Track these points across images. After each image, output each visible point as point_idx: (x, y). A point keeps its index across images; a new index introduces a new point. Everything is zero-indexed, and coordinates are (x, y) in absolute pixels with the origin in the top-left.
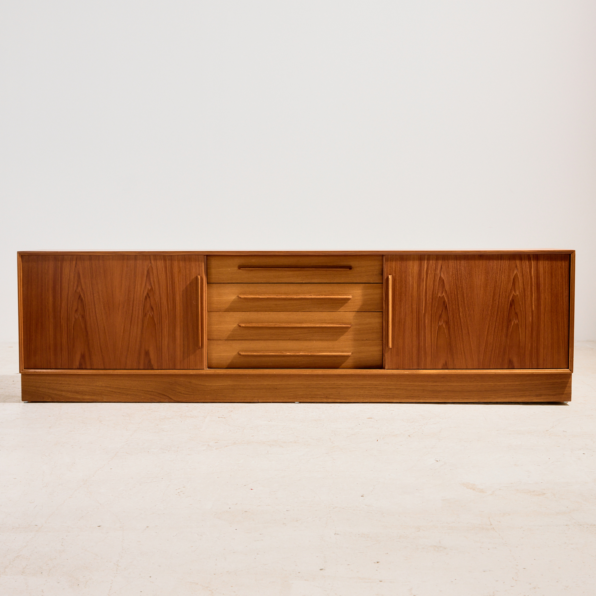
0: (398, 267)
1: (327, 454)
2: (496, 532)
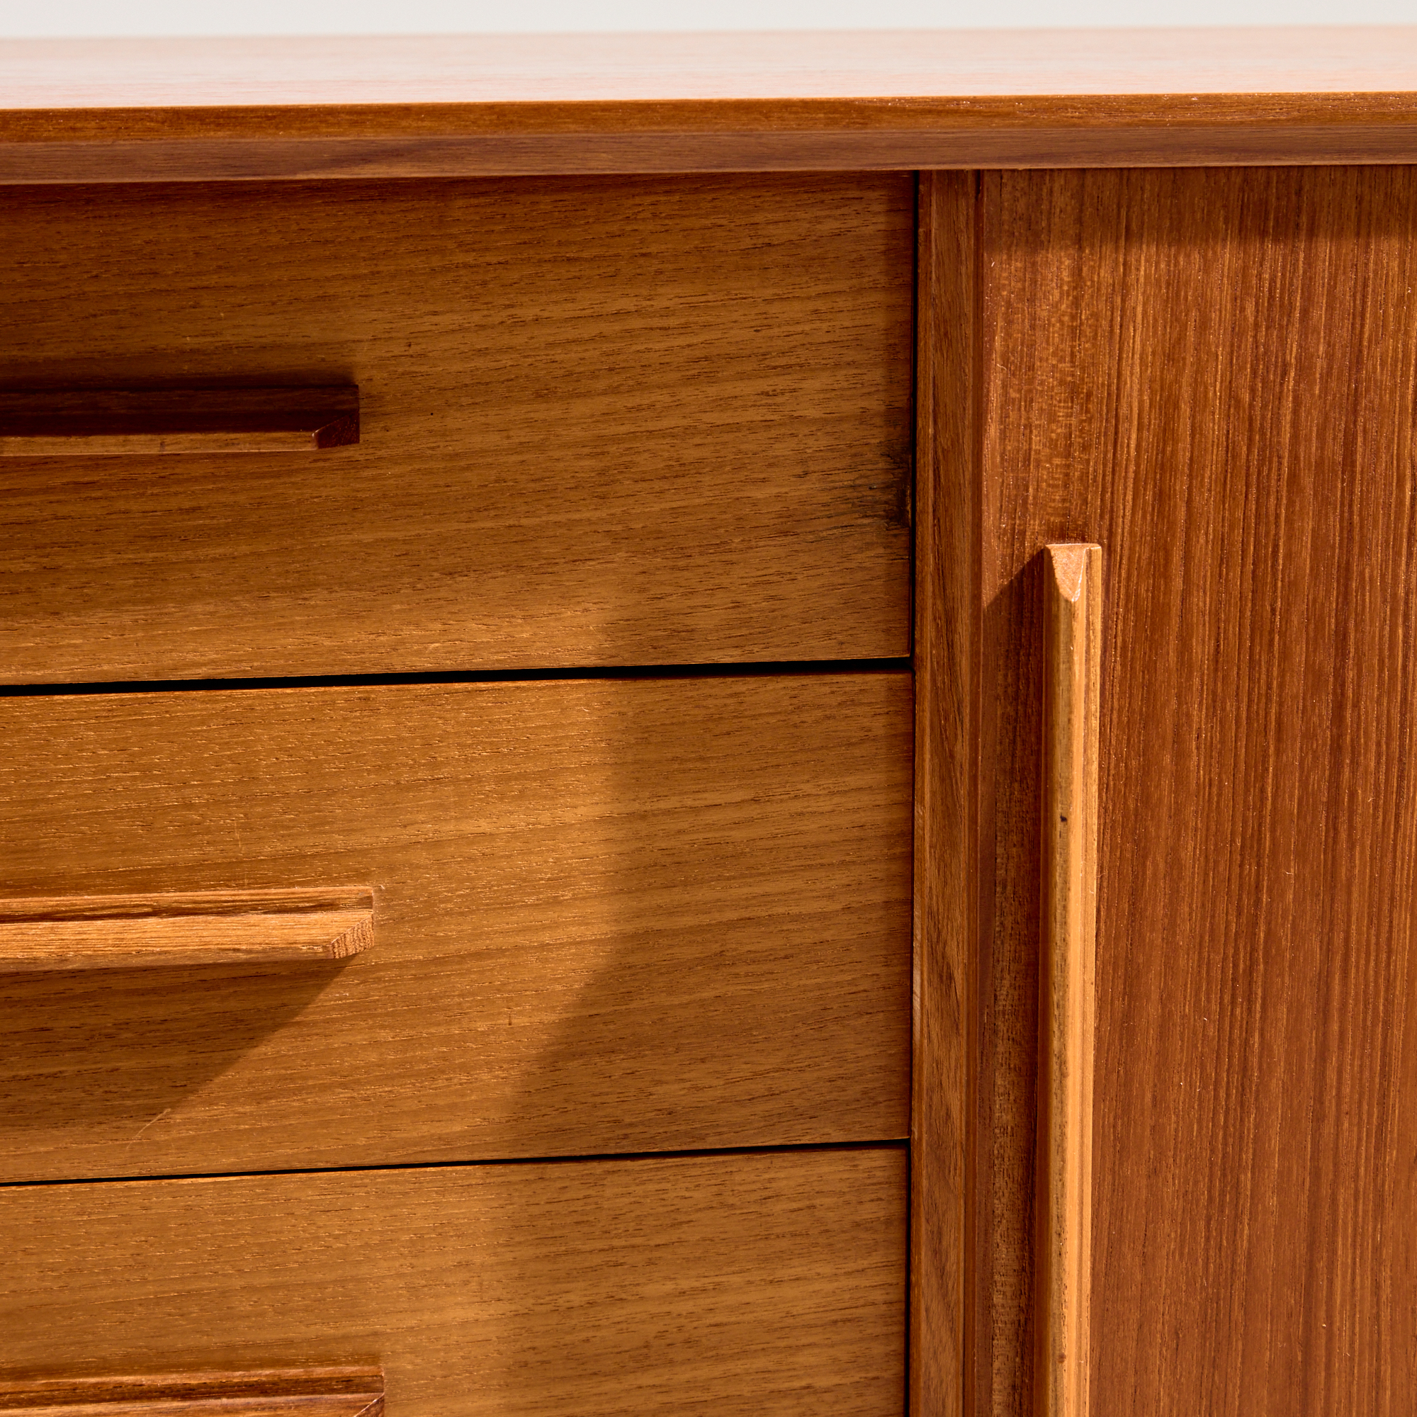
0: (1216, 391)
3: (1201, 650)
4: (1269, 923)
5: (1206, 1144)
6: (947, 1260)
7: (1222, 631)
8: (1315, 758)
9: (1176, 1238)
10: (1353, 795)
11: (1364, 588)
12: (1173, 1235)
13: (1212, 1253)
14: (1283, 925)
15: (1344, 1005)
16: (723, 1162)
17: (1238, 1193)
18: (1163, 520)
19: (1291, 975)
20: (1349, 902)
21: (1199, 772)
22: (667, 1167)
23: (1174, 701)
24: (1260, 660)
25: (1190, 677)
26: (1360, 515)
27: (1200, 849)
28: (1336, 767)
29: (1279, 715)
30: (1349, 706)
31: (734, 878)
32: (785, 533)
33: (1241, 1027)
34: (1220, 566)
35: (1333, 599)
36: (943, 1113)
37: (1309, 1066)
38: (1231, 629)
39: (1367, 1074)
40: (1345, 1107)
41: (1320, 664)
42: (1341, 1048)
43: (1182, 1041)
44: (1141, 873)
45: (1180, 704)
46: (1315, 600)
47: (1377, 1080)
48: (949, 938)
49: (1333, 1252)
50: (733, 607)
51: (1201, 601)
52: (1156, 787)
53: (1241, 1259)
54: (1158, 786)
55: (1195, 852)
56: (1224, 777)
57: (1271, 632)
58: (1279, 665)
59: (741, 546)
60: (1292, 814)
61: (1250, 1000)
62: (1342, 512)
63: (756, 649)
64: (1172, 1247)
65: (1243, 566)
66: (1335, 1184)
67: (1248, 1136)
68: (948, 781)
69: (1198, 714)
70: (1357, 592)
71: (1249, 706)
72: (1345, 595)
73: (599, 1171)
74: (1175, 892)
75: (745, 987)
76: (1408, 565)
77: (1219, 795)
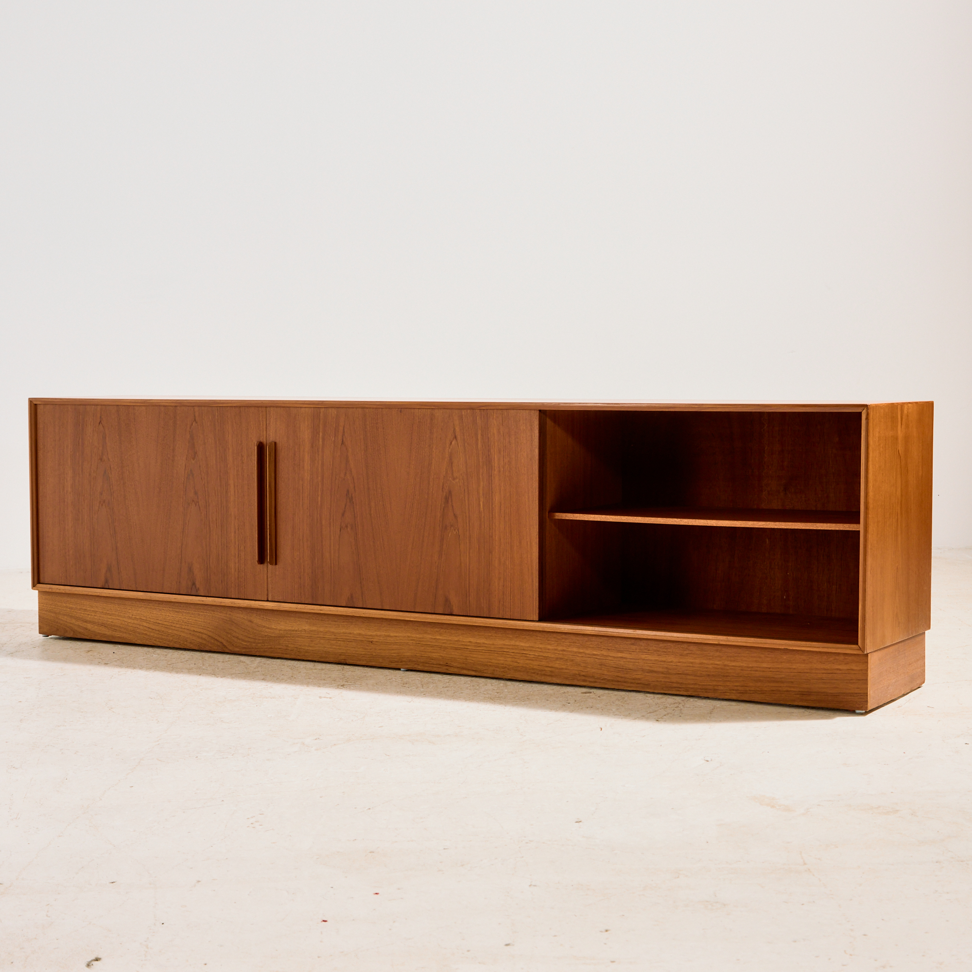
1: (513, 753)
2: (814, 875)
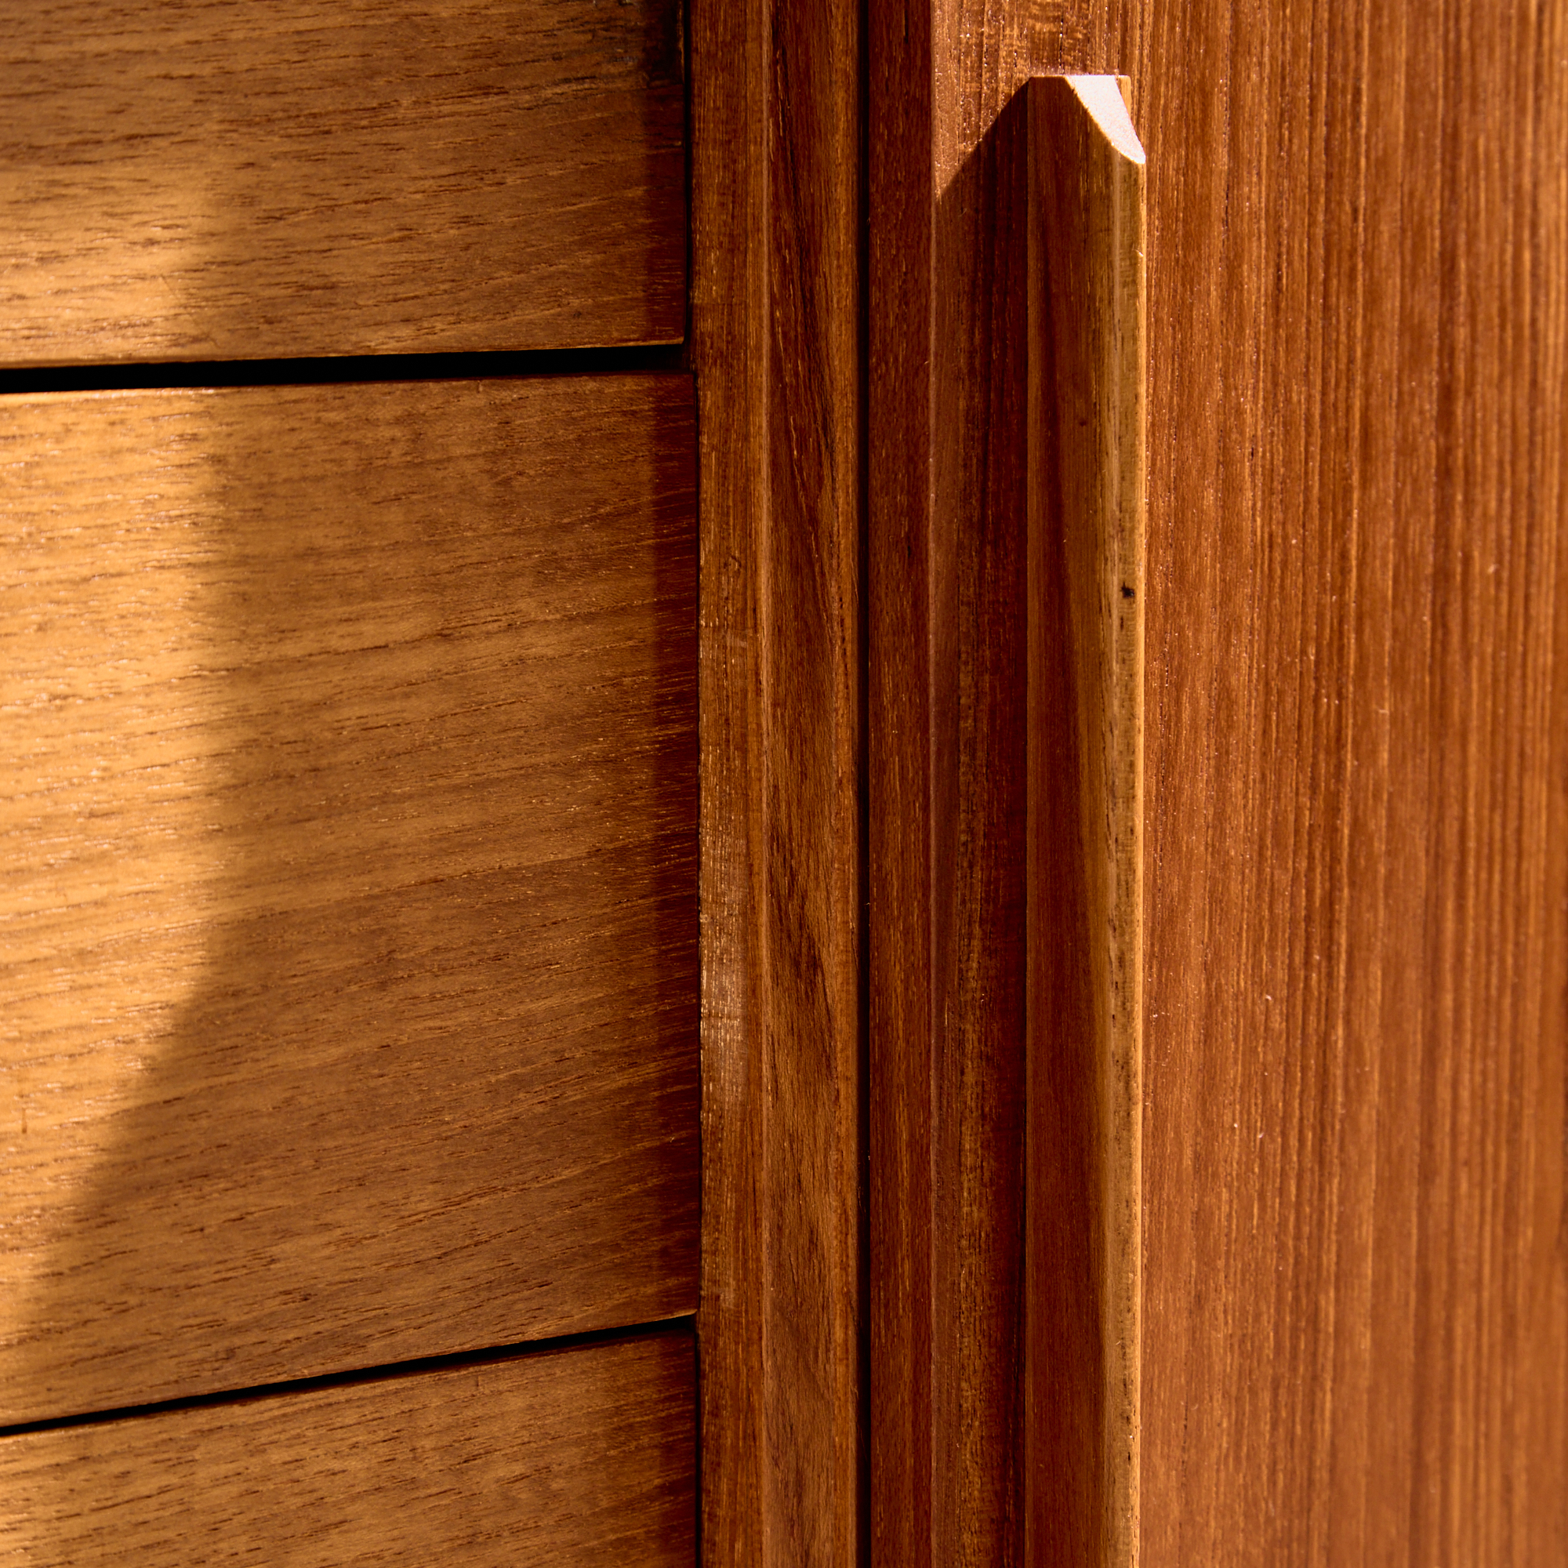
3: (1256, 284)
4: (1355, 808)
5: (1272, 1242)
6: (813, 1536)
7: (1284, 250)
8: (1416, 491)
9: (1229, 1427)
10: (1467, 560)
11: (1477, 174)
12: (1225, 1425)
13: (1280, 1452)
14: (1375, 811)
15: (1459, 956)
16: (396, 1392)
17: (1316, 1330)
18: (1198, 34)
19: (1387, 906)
20: (1464, 766)
21: (1254, 521)
22: (302, 1411)
23: (1218, 385)
24: (1338, 307)
25: (1239, 340)
26: (1471, 37)
27: (1258, 669)
28: (1444, 508)
29: (1366, 409)
30: (1461, 394)
31: (411, 797)
32: (486, 90)
33: (1319, 1010)
34: (1280, 127)
35: (1437, 192)
36: (803, 1240)
37: (1414, 1078)
38: (1296, 245)
39: (1491, 1085)
40: (1462, 1152)
41: (1420, 313)
42: (1457, 1043)
43: (1237, 1043)
44: (1174, 719)
45: (1226, 389)
46: (1412, 194)
47: (1506, 1097)
48: (812, 885)
49: (1447, 1428)
50: (401, 239)
51: (1255, 194)
52: (1194, 552)
53: (1321, 1458)
54: (1197, 548)
55: (1250, 674)
56: (1290, 529)
57: (1352, 254)
58: (1365, 317)
59: (412, 114)
60: (1384, 597)
61: (1330, 957)
62: (1447, 32)
63: (439, 326)
64: (1225, 1445)
65: (1313, 127)
66: (1450, 1303)
67: (1331, 1220)
68: (806, 571)
69: (1252, 409)
70: (1468, 180)
71: (1324, 393)
72: (1451, 182)
73: (183, 1434)
74: (1223, 752)
75: (431, 1024)
76: (1535, 132)
77: (1284, 564)
